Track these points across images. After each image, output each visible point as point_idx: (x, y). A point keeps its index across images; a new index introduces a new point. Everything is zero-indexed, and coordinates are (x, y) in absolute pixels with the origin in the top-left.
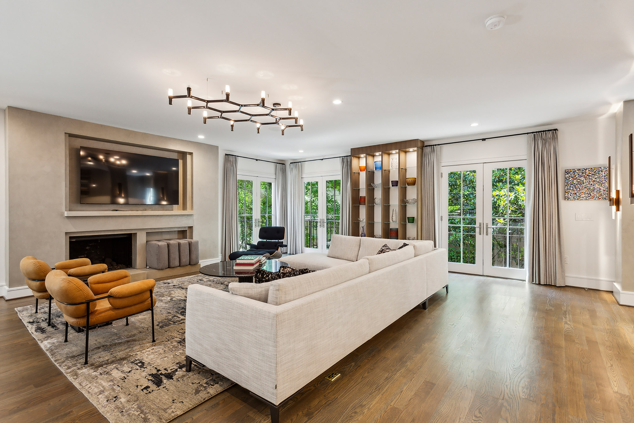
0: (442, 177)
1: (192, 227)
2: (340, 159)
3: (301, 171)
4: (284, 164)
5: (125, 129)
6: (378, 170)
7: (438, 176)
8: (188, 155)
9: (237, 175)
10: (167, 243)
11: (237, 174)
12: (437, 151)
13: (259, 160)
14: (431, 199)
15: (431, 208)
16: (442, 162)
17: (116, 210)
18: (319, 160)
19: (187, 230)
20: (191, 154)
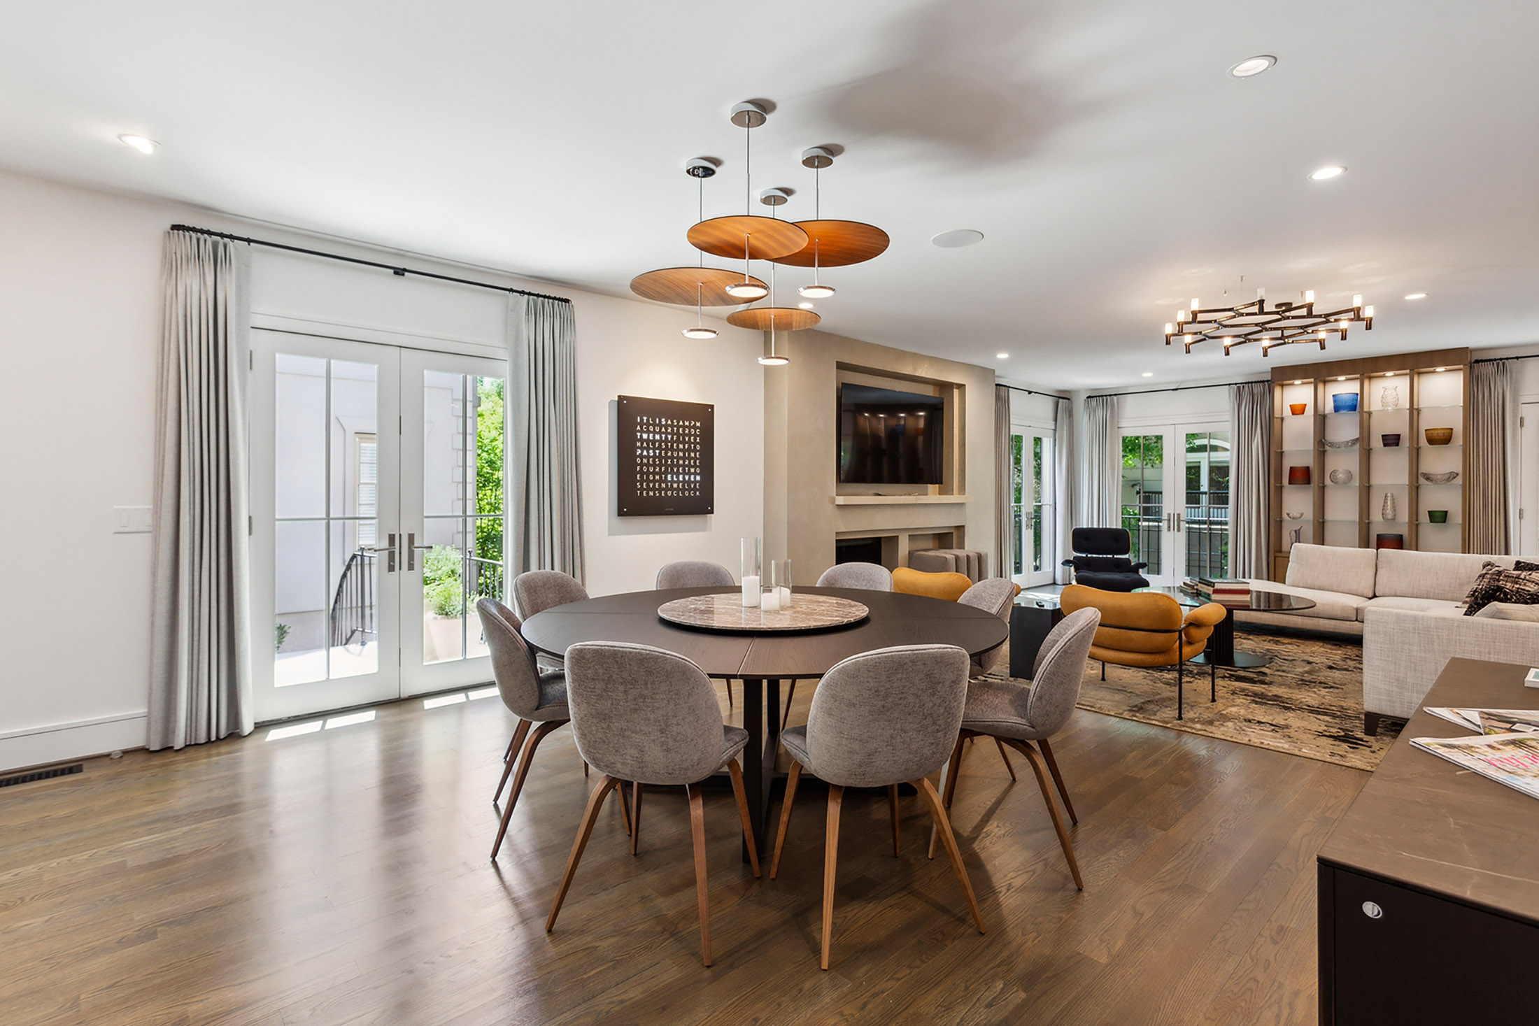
0: (1522, 425)
1: (963, 526)
2: (1229, 390)
3: (1115, 413)
4: (1069, 399)
5: (895, 349)
6: (1344, 412)
7: (1514, 423)
8: (955, 390)
9: (1011, 426)
10: (954, 556)
11: (1011, 422)
12: (1511, 373)
13: (1036, 393)
14: (1497, 475)
15: (1495, 491)
16: (1522, 394)
17: (880, 495)
18: (1171, 391)
19: (952, 533)
20: (961, 387)
